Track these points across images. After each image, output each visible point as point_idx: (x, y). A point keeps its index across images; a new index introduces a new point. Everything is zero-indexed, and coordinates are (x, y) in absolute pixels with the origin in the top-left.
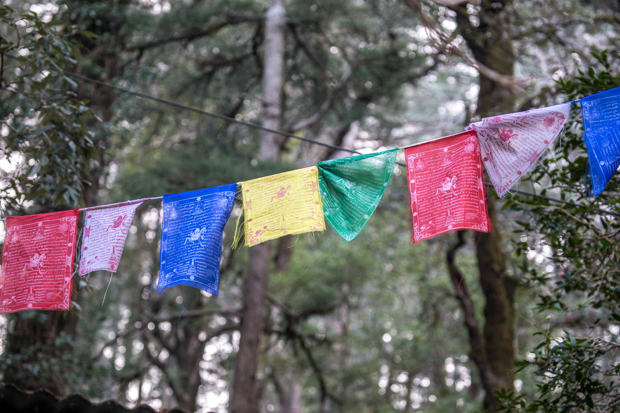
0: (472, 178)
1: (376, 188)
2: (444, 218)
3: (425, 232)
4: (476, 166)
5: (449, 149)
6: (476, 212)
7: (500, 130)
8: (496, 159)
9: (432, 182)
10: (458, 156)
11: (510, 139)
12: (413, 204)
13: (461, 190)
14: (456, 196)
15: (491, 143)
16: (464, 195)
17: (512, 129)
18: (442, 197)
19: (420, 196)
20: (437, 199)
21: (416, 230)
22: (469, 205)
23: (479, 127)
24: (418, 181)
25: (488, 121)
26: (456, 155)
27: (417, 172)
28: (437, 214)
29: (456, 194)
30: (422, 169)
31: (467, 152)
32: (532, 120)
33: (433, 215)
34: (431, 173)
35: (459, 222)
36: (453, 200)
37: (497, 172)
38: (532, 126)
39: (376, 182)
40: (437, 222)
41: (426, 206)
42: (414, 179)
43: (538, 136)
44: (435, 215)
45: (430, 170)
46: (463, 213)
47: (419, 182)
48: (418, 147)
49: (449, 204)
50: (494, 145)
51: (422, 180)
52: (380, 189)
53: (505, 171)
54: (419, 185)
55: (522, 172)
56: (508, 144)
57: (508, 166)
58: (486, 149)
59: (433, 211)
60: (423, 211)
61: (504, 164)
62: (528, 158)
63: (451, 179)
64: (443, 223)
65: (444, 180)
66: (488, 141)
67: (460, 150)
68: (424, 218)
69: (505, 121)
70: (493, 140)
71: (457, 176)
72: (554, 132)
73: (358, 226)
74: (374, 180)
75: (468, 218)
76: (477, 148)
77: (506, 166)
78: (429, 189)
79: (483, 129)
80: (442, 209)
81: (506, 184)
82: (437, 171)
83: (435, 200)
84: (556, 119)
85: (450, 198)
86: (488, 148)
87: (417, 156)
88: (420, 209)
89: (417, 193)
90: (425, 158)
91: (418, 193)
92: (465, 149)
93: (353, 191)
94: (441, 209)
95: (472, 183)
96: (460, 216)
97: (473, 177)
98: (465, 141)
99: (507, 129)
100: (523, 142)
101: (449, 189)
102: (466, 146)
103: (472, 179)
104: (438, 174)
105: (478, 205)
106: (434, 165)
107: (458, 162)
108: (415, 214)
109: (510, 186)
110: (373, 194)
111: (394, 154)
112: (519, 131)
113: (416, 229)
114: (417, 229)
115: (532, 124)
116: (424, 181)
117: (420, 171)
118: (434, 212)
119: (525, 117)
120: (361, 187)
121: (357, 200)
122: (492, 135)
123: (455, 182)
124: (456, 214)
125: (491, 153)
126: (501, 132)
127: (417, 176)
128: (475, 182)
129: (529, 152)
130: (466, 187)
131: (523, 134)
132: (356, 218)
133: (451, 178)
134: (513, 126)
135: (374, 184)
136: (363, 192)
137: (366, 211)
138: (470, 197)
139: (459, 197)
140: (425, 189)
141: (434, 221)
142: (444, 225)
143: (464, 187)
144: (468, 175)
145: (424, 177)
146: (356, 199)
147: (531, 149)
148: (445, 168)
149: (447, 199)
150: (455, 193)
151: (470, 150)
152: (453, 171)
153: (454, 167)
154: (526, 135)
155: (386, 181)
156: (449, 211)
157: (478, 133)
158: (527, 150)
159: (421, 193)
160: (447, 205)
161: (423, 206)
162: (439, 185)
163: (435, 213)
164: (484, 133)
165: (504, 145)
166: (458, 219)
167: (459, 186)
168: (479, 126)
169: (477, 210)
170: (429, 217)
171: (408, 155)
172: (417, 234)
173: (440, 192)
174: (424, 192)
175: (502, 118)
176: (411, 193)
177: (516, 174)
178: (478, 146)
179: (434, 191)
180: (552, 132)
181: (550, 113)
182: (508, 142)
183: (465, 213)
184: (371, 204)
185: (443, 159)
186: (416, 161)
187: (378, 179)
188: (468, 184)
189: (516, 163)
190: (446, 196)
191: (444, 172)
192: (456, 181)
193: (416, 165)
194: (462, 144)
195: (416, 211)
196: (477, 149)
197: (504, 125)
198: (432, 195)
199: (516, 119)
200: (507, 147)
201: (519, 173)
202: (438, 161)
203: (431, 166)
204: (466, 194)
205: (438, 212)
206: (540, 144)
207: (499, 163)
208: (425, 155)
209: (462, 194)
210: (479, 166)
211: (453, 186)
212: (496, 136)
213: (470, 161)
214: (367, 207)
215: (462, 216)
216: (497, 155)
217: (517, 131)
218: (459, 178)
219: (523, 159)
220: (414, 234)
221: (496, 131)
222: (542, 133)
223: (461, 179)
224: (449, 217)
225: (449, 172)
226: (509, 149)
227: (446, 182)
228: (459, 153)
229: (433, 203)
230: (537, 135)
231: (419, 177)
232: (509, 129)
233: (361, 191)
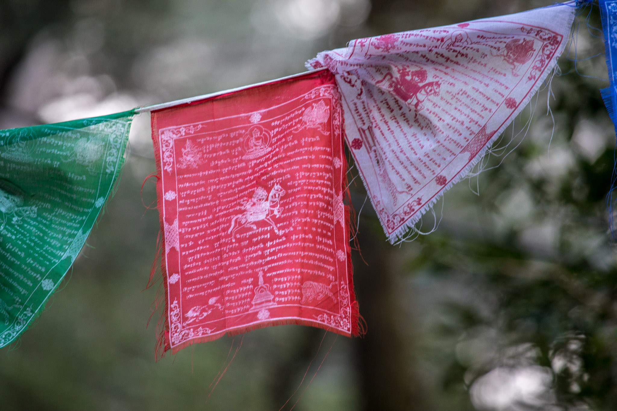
0: (321, 192)
1: (77, 213)
2: (248, 290)
3: (196, 325)
4: (331, 163)
5: (264, 117)
6: (329, 282)
7: (395, 70)
8: (384, 144)
9: (219, 198)
10: (288, 135)
11: (418, 94)
12: (169, 254)
13: (294, 222)
14: (280, 237)
15: (371, 105)
16: (301, 236)
17: (425, 68)
18: (245, 239)
19: (187, 233)
20: (232, 243)
21: (174, 319)
22: (311, 262)
23: (342, 63)
24: (183, 194)
25: (365, 49)
26: (283, 131)
27: (181, 172)
28: (230, 280)
29: (281, 233)
30: (195, 166)
31: (309, 125)
32: (475, 46)
33: (219, 283)
34: (217, 175)
35: (285, 303)
36: (272, 246)
37: (385, 176)
38: (475, 61)
39: (74, 196)
40: (230, 301)
41: (202, 259)
42: (174, 190)
43: (490, 87)
44: (224, 282)
45: (216, 167)
46: (297, 280)
47: (186, 198)
48: (186, 110)
49: (263, 257)
50: (379, 109)
51: (194, 192)
52: (86, 214)
53: (405, 175)
54: (185, 205)
55: (448, 179)
56: (413, 108)
57: (412, 164)
58: (357, 118)
59: (221, 272)
60: (194, 271)
61: (402, 157)
62: (464, 143)
63: (269, 192)
64: (245, 304)
65: (250, 196)
66: (364, 97)
67: (291, 119)
68: (197, 291)
69: (408, 48)
70: (377, 96)
71: (284, 185)
72: (530, 79)
73: (25, 309)
74: (71, 191)
75: (309, 294)
76: (336, 115)
77: (407, 163)
78: (210, 217)
79: (351, 68)
80: (244, 269)
81: (407, 209)
82: (234, 172)
83: (226, 244)
84: (538, 45)
85: (264, 241)
86: (364, 115)
87: (183, 130)
88: (186, 266)
89: (181, 226)
90: (204, 136)
91: (184, 227)
92: (305, 118)
93: (15, 219)
94: (240, 269)
95: (321, 204)
96: (290, 288)
97: (325, 190)
98: (306, 96)
99: (413, 69)
100: (453, 102)
101: (262, 217)
102: (309, 109)
103: (320, 196)
104: (236, 179)
105: (333, 264)
106: (225, 157)
107: (285, 151)
108: (174, 279)
109: (418, 213)
110: (68, 227)
111: (124, 126)
112: (442, 75)
113: (173, 316)
114: (177, 315)
115: (476, 55)
116: (198, 195)
117: (189, 170)
118: (222, 275)
119: (458, 39)
120: (35, 209)
121: (24, 242)
122: (374, 82)
123: (277, 200)
124: (279, 283)
125: (370, 129)
126: (398, 76)
127: (181, 181)
128: (328, 203)
129: (468, 128)
130: (306, 215)
131: (452, 81)
132: (21, 289)
133: (269, 190)
134: (428, 60)
135: (71, 200)
136: (40, 222)
137: (47, 270)
138: (314, 241)
139: (288, 240)
140: (202, 217)
141: (223, 296)
142: (247, 310)
143: (300, 215)
144: (310, 184)
145: (199, 186)
146: (21, 240)
147: (472, 120)
148: (253, 163)
149: (257, 243)
150: (279, 229)
151: (318, 121)
152: (275, 173)
153: (276, 162)
154: (459, 86)
155: (102, 194)
156: (261, 274)
157: (338, 77)
158: (462, 123)
159: (189, 226)
160: (257, 258)
161: (194, 261)
162: (238, 208)
163: (226, 278)
164: (354, 78)
165: (405, 110)
166: (284, 296)
167: (289, 210)
168: (341, 59)
169: (331, 277)
170: (209, 287)
171: (159, 128)
172: (176, 327)
173: (240, 224)
174: (198, 224)
175: (400, 39)
176: (166, 226)
177: (434, 183)
178: (339, 110)
179: (224, 223)
180: (525, 79)
181: (522, 29)
182: (415, 101)
183: (302, 281)
184: (59, 253)
185: (248, 140)
186: (180, 144)
187: (81, 189)
188: (312, 208)
189: (433, 156)
190: (255, 235)
191: (250, 175)
192: (282, 198)
193: (178, 154)
194: (297, 103)
195: (177, 272)
196: (335, 119)
197: (404, 57)
198: (218, 232)
199: (435, 43)
200: (411, 115)
201: (442, 181)
202: (236, 146)
203: (218, 158)
204: (306, 233)
205: (233, 276)
206: (494, 108)
207: (390, 155)
208: (202, 130)
209: (295, 232)
210: (339, 163)
211: (272, 212)
212: (385, 86)
213: (317, 148)
214: (50, 261)
215: (293, 288)
216: (387, 133)
217: (438, 73)
218: (290, 191)
219: (452, 147)
220: (167, 327)
221: (385, 72)
222: (501, 79)
223: (294, 194)
224: (262, 290)
225: (263, 175)
226: (416, 121)
227: (255, 200)
228: (289, 127)
229: (221, 254)
230: (487, 85)
231: (187, 185)
232: (418, 69)
233: (35, 219)
